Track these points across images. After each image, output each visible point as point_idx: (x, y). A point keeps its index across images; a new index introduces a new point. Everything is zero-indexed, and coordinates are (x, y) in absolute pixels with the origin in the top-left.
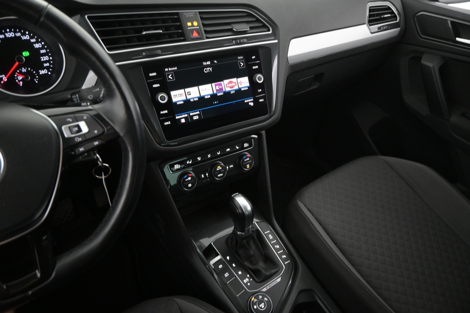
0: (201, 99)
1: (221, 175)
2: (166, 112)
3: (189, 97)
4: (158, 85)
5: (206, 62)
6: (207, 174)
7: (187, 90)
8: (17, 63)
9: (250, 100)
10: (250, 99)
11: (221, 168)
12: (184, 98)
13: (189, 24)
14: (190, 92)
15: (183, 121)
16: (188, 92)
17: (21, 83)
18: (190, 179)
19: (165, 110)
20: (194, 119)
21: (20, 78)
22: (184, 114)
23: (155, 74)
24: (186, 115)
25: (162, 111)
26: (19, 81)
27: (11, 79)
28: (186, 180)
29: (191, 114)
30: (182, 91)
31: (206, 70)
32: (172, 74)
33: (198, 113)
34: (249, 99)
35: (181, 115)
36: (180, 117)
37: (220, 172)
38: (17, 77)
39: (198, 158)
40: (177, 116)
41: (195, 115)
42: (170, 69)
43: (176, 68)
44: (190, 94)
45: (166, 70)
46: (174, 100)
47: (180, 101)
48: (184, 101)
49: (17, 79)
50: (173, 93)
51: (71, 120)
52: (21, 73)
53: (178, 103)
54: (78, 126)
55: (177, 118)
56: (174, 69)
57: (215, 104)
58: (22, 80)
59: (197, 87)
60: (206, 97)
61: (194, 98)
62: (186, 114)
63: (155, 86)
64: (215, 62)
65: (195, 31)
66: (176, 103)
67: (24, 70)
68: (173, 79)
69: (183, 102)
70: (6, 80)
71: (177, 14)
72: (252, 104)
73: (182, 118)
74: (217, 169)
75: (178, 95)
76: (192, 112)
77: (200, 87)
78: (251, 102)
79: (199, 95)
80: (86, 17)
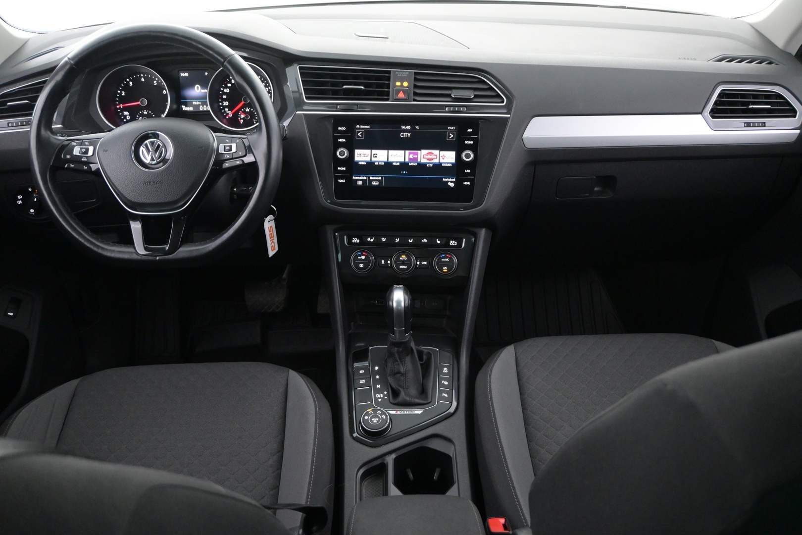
0: (388, 165)
1: (405, 267)
2: (344, 169)
3: (374, 159)
4: (344, 140)
5: (406, 126)
6: (389, 262)
7: (374, 152)
8: (243, 102)
9: (450, 180)
10: (452, 178)
11: (406, 259)
12: (368, 159)
13: (398, 84)
14: (376, 154)
15: (360, 183)
16: (374, 154)
17: (242, 121)
18: (363, 257)
19: (343, 167)
20: (373, 184)
21: (242, 116)
22: (363, 176)
23: (344, 129)
24: (366, 178)
25: (340, 167)
26: (241, 119)
27: (236, 115)
28: (359, 258)
29: (371, 178)
30: (368, 152)
31: (403, 135)
32: (362, 132)
33: (380, 178)
34: (449, 178)
35: (360, 176)
36: (358, 178)
37: (403, 263)
38: (240, 115)
39: (383, 239)
40: (355, 176)
41: (376, 180)
42: (362, 127)
43: (369, 127)
44: (376, 157)
45: (358, 126)
46: (357, 159)
47: (363, 161)
48: (368, 163)
49: (240, 117)
50: (357, 152)
51: (228, 141)
52: (245, 112)
53: (360, 163)
54: (231, 147)
55: (354, 178)
56: (366, 127)
57: (403, 174)
58: (243, 119)
59: (387, 151)
60: (394, 164)
61: (379, 162)
62: (365, 176)
63: (340, 140)
64: (417, 127)
65: (401, 92)
66: (357, 162)
67: (248, 110)
68: (362, 137)
69: (365, 163)
70: (231, 116)
71: (389, 72)
72: (452, 185)
73: (360, 180)
74: (401, 258)
75: (362, 155)
76: (373, 177)
77: (390, 151)
78: (451, 182)
79: (386, 160)
80: (298, 67)
